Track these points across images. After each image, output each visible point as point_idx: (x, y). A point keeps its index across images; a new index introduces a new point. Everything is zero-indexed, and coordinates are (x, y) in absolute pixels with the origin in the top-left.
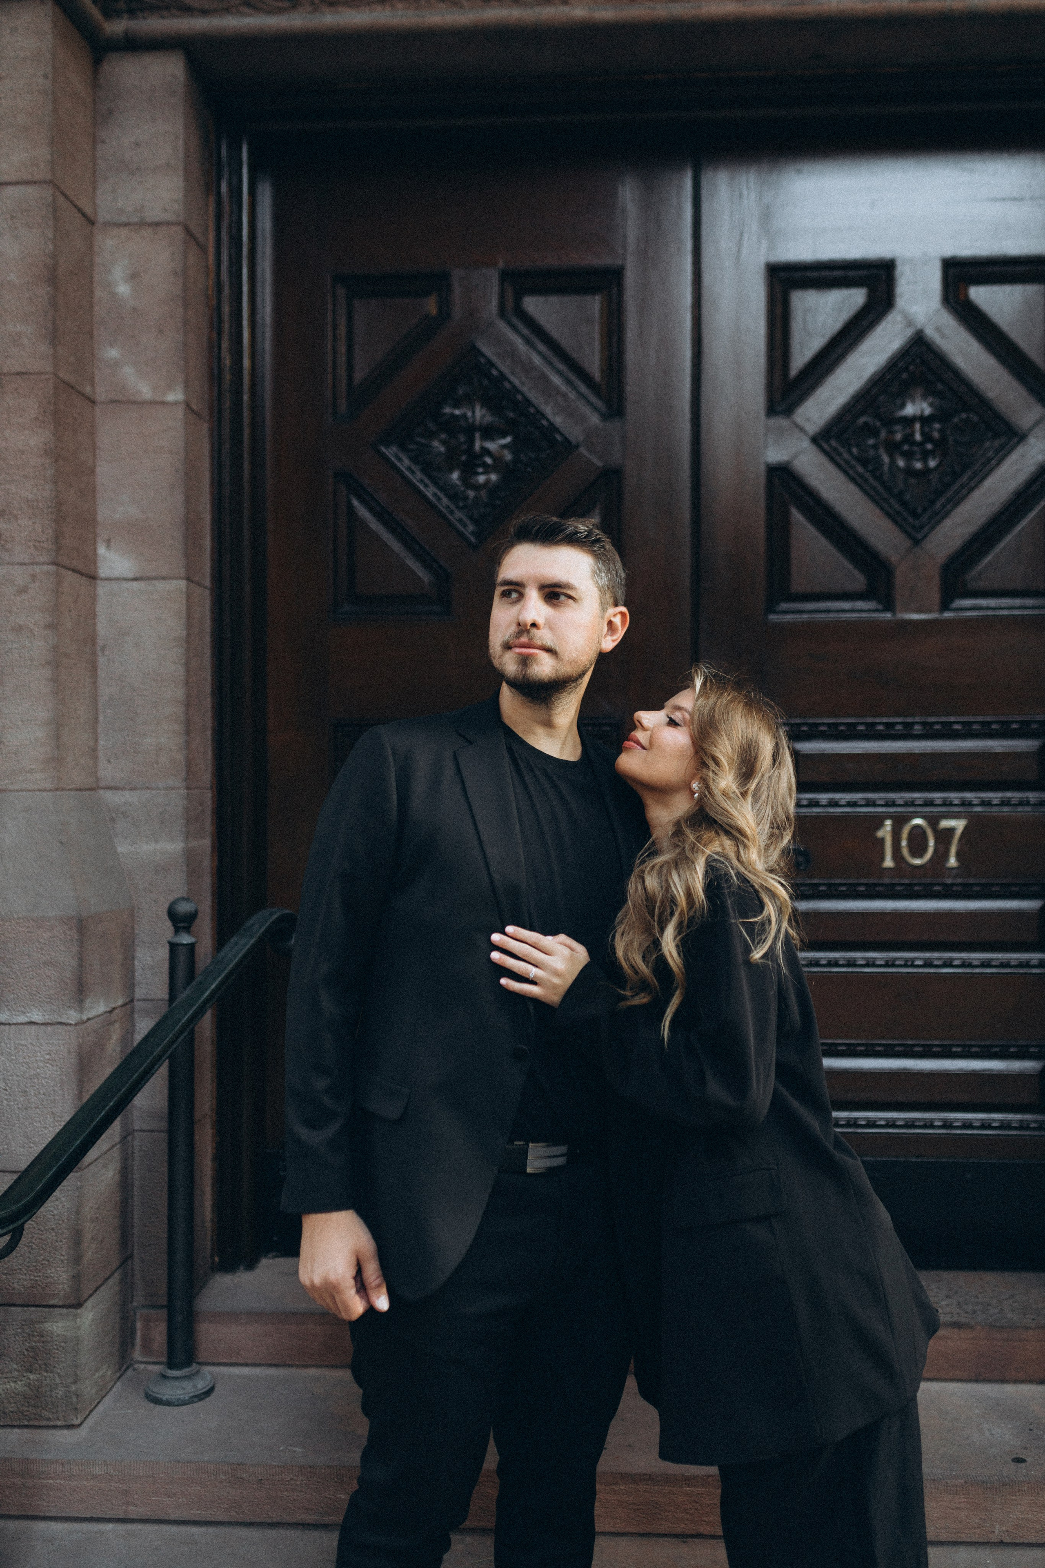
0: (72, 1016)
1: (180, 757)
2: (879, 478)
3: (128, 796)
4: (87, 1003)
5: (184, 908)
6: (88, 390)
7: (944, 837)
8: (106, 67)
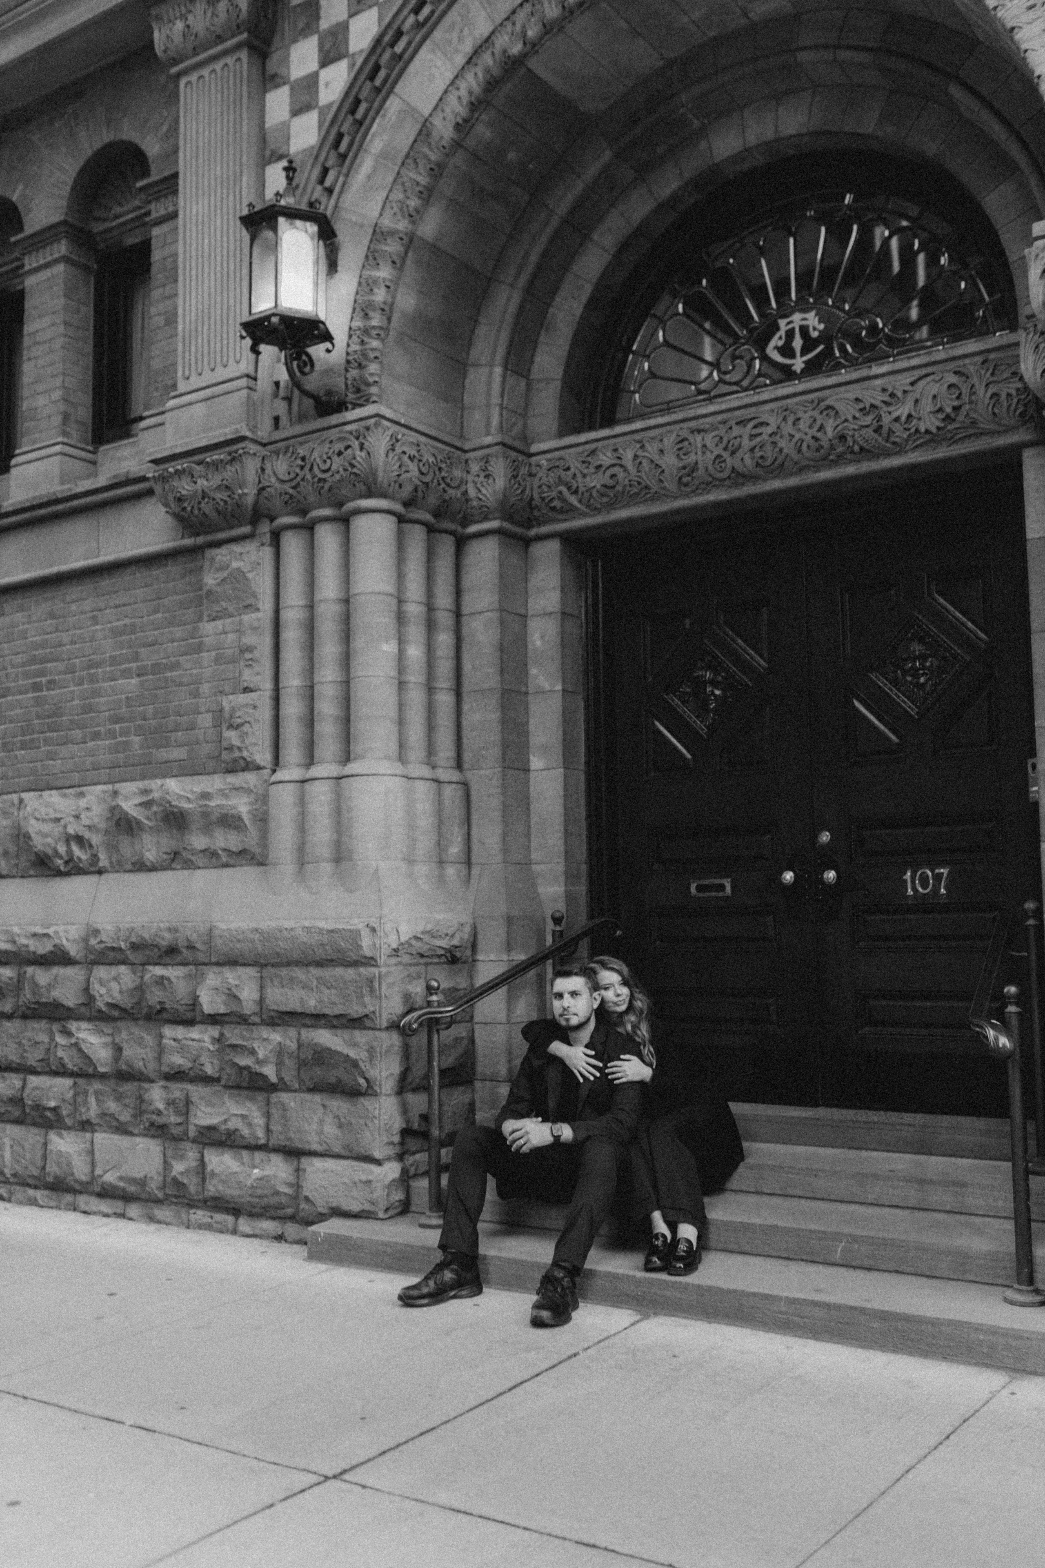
0: (505, 957)
1: (562, 848)
2: (898, 690)
3: (542, 866)
4: (513, 953)
5: (557, 915)
6: (524, 689)
7: (938, 878)
8: (531, 549)
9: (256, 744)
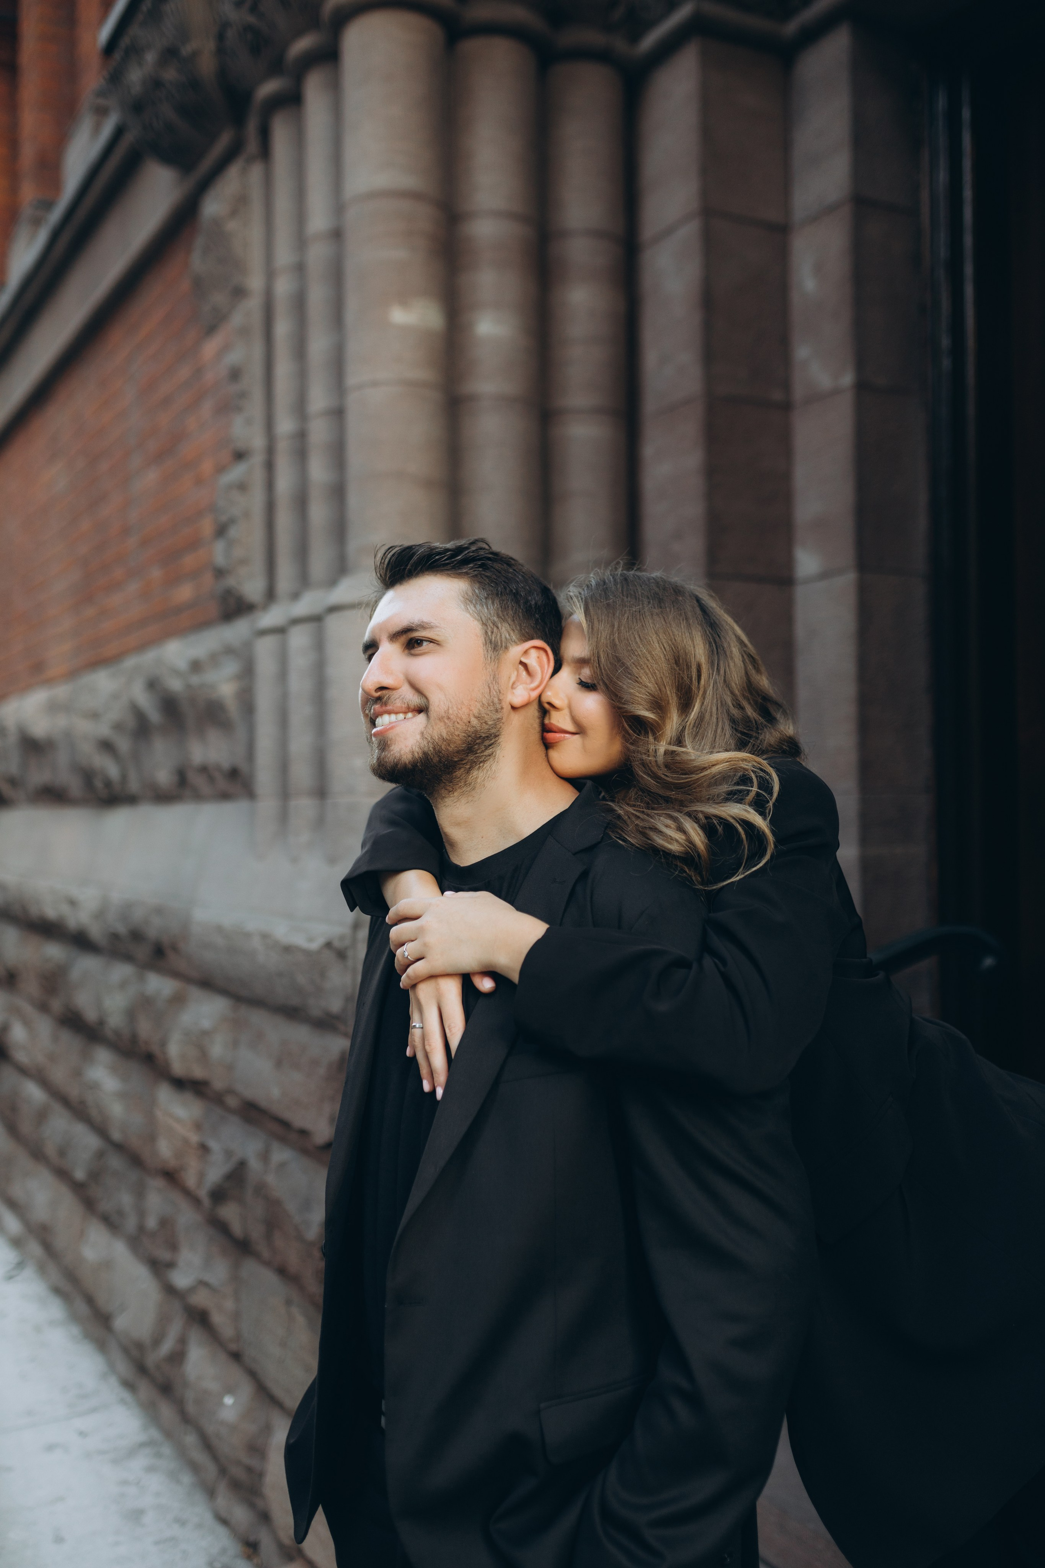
6: (777, 395)
8: (796, 70)
9: (244, 562)
